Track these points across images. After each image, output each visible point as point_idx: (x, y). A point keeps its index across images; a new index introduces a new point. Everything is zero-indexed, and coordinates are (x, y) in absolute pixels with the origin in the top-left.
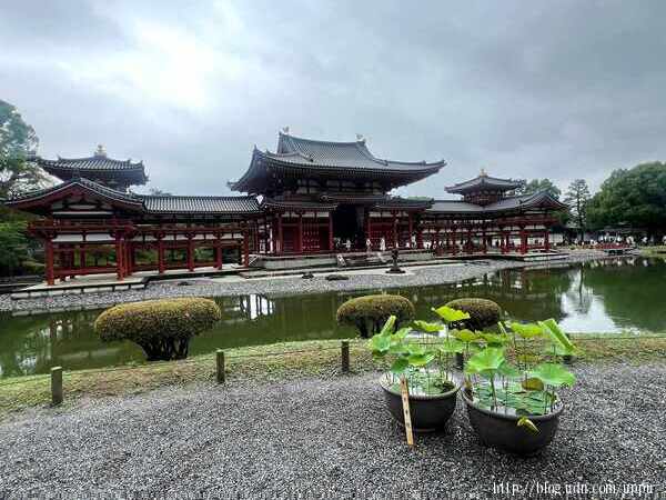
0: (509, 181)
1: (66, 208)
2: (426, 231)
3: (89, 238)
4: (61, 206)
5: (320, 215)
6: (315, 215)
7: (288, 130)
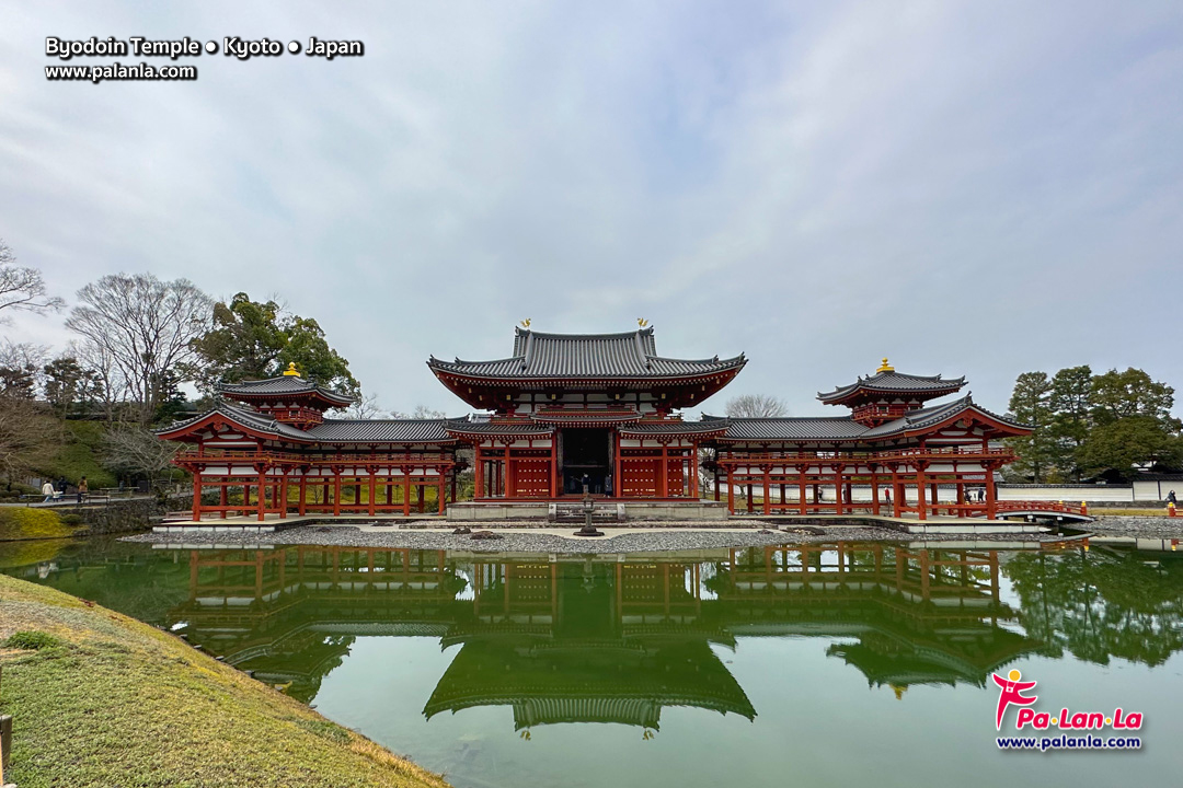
0: (936, 379)
1: (216, 439)
2: (743, 471)
3: (235, 472)
4: (211, 436)
5: (536, 445)
6: (531, 444)
7: (528, 324)
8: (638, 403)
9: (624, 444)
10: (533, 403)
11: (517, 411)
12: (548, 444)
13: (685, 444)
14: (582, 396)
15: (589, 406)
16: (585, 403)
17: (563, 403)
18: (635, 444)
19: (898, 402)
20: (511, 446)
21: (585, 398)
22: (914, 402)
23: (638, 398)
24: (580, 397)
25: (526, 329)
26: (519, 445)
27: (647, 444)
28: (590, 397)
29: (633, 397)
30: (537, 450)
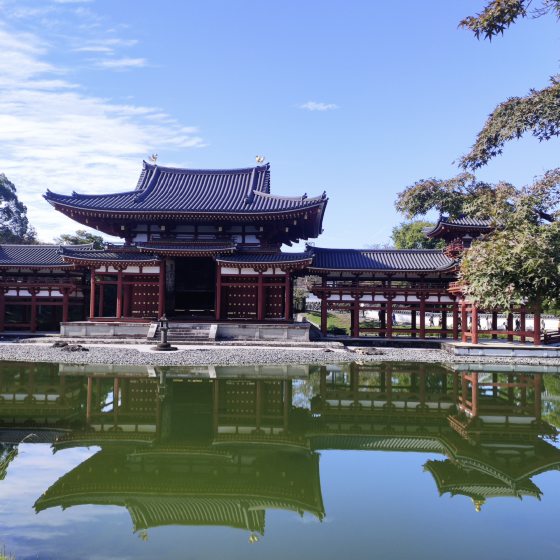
5: (147, 270)
6: (141, 270)
8: (244, 235)
9: (225, 271)
10: (149, 233)
12: (156, 270)
13: (279, 272)
14: (193, 228)
15: (200, 237)
16: (196, 234)
17: (176, 234)
18: (234, 271)
20: (123, 271)
21: (196, 229)
23: (244, 229)
24: (191, 229)
25: (152, 163)
26: (130, 270)
27: (246, 272)
28: (201, 229)
29: (239, 230)
30: (147, 275)
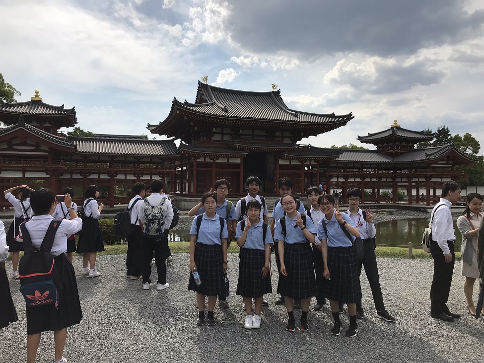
1: (10, 148)
3: (28, 175)
4: (6, 147)
5: (231, 161)
6: (228, 161)
7: (207, 79)
8: (283, 137)
9: (281, 162)
10: (222, 134)
11: (213, 138)
12: (238, 161)
13: (313, 163)
15: (256, 138)
16: (253, 135)
18: (287, 162)
19: (404, 144)
20: (216, 161)
21: (253, 132)
22: (410, 144)
23: (282, 134)
24: (250, 132)
25: (205, 83)
26: (221, 161)
27: (294, 163)
28: (256, 132)
29: (280, 134)
